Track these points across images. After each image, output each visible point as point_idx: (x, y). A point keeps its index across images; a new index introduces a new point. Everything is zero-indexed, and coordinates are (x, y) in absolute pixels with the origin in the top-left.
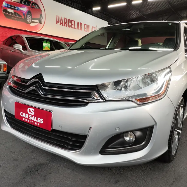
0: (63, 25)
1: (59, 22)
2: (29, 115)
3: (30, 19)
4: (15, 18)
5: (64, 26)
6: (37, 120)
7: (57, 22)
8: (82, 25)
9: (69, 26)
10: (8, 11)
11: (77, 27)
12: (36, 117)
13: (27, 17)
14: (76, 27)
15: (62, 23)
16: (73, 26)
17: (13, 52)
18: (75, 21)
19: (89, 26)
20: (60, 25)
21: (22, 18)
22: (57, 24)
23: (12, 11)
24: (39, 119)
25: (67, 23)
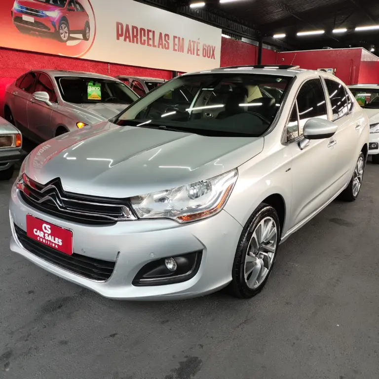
0: (130, 41)
1: (122, 35)
2: (45, 233)
3: (66, 33)
4: (37, 33)
5: (133, 42)
6: (54, 240)
7: (119, 36)
8: (168, 39)
9: (143, 42)
10: (23, 19)
11: (159, 44)
12: (53, 237)
13: (59, 29)
14: (156, 43)
15: (129, 37)
16: (151, 42)
17: (34, 104)
18: (154, 32)
19: (183, 39)
20: (125, 40)
21: (51, 31)
22: (118, 39)
23: (31, 19)
24: (57, 239)
25: (139, 37)
